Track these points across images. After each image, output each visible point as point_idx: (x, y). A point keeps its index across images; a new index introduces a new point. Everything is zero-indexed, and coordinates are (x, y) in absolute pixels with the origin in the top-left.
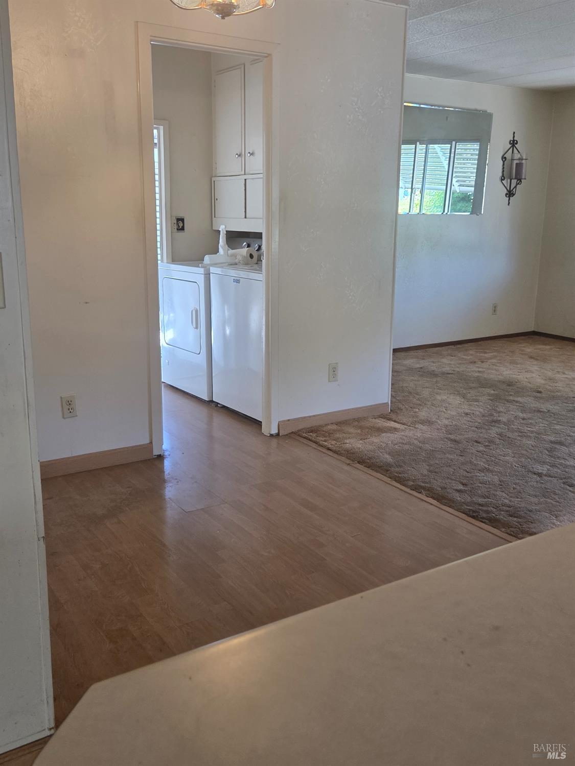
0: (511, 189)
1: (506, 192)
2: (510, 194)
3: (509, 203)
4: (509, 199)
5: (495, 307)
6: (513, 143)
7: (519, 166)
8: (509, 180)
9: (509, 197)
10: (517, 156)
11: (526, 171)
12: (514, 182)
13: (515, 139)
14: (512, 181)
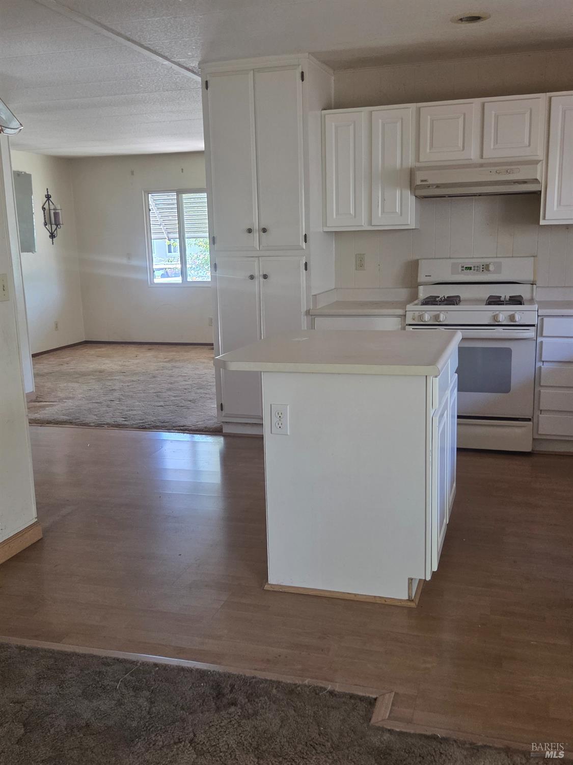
0: (53, 231)
1: (49, 234)
2: (52, 236)
3: (53, 243)
4: (53, 240)
5: (57, 325)
6: (48, 197)
7: (56, 214)
8: (50, 226)
9: (52, 238)
10: (52, 207)
11: (61, 219)
12: (54, 227)
13: (49, 194)
14: (53, 226)
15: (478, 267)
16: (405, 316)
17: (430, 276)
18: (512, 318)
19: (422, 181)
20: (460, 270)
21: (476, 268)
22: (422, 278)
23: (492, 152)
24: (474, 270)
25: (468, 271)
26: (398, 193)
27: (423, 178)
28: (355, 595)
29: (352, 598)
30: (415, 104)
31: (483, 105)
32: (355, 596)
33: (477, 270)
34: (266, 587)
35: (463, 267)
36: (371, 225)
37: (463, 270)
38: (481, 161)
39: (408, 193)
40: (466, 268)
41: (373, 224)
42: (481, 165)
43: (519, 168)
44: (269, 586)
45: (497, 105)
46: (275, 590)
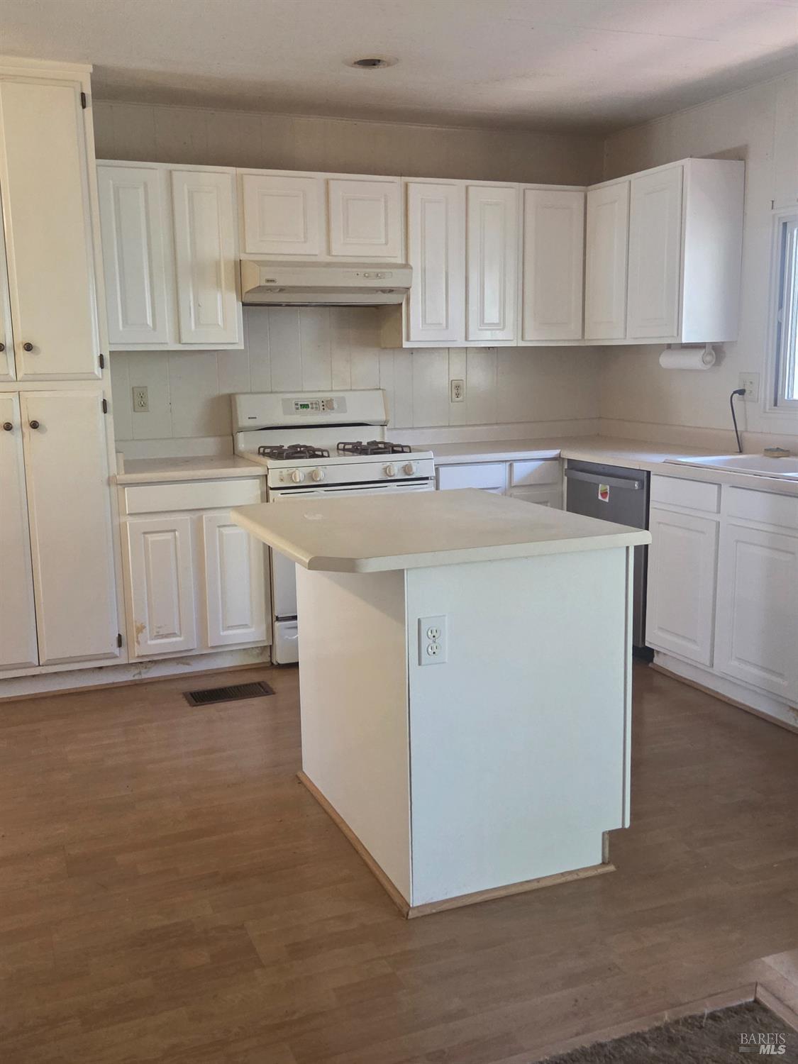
15: (316, 404)
16: (266, 476)
17: (255, 418)
18: (407, 469)
19: (268, 281)
20: (294, 409)
21: (314, 406)
22: (243, 421)
23: (344, 249)
24: (312, 408)
25: (305, 409)
26: (219, 296)
27: (270, 277)
28: (538, 880)
29: (535, 886)
30: (234, 168)
31: (327, 182)
32: (538, 882)
33: (316, 408)
34: (411, 915)
35: (297, 404)
36: (180, 343)
37: (297, 409)
38: (329, 259)
39: (233, 296)
40: (301, 405)
41: (184, 342)
42: (328, 265)
43: (391, 273)
44: (415, 912)
45: (345, 185)
46: (426, 913)
